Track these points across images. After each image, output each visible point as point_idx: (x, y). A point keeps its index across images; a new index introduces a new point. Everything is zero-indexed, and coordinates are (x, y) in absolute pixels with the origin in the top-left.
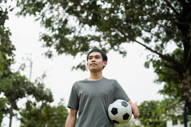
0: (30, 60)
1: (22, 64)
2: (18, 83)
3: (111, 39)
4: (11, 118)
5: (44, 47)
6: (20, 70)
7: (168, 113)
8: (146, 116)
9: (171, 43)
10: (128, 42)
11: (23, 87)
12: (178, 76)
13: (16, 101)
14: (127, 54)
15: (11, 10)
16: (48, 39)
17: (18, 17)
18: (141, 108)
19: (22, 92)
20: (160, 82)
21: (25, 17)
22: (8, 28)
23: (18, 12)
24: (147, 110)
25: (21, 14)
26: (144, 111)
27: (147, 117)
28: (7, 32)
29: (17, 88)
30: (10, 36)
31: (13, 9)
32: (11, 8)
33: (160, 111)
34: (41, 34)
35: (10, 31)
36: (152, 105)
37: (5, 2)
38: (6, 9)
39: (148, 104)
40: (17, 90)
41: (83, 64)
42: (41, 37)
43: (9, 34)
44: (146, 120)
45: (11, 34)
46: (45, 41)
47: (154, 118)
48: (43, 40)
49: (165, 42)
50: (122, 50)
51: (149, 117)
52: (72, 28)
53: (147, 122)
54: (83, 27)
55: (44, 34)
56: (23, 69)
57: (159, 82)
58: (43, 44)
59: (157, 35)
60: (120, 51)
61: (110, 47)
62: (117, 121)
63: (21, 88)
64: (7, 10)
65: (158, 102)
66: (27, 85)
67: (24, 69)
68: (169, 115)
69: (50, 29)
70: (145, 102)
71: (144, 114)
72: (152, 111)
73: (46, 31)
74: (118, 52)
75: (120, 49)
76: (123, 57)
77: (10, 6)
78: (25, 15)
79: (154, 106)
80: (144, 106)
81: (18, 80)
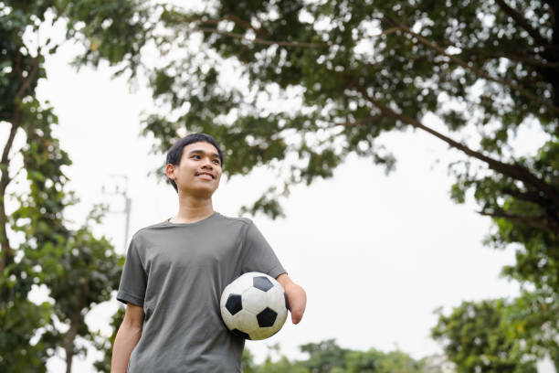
0: (124, 194)
1: (95, 206)
2: (87, 259)
3: (347, 120)
4: (69, 361)
5: (156, 153)
6: (92, 223)
7: (536, 337)
8: (470, 346)
9: (530, 126)
10: (400, 128)
11: (100, 271)
12: (545, 221)
13: (84, 311)
14: (397, 165)
15: (53, 51)
16: (167, 130)
17: (78, 71)
18: (453, 324)
19: (98, 285)
20: (502, 242)
21: (96, 70)
22: (47, 102)
23: (78, 58)
24: (472, 330)
25: (84, 60)
26: (463, 332)
27: (474, 350)
28: (47, 113)
29: (84, 275)
30: (53, 126)
31: (57, 47)
32: (51, 46)
33: (511, 330)
34: (145, 117)
35: (54, 112)
36: (489, 313)
37: (34, 30)
38: (39, 50)
39: (476, 309)
40: (83, 281)
41: (269, 197)
42: (145, 125)
43: (50, 119)
44: (471, 359)
45: (55, 120)
46: (156, 135)
47: (495, 353)
48: (151, 134)
49: (513, 125)
50: (382, 154)
51: (480, 351)
52: (232, 94)
53: (475, 364)
54: (262, 89)
55: (152, 116)
56: (98, 220)
57: (498, 243)
58: (154, 145)
59: (487, 104)
60: (376, 156)
61: (346, 144)
62: (245, 331)
63: (96, 274)
64: (42, 53)
65: (502, 304)
66: (114, 265)
67: (102, 219)
68: (540, 343)
69: (165, 101)
70: (466, 305)
71: (465, 340)
72: (488, 331)
73: (155, 105)
74: (371, 159)
75: (375, 150)
76: (387, 173)
77: (49, 41)
78: (96, 64)
79: (494, 318)
80: (465, 317)
81: (87, 250)
